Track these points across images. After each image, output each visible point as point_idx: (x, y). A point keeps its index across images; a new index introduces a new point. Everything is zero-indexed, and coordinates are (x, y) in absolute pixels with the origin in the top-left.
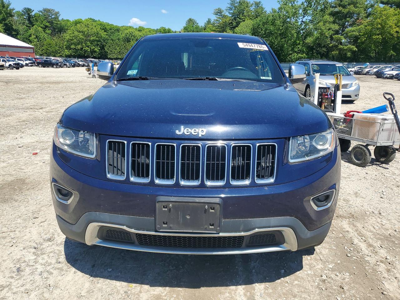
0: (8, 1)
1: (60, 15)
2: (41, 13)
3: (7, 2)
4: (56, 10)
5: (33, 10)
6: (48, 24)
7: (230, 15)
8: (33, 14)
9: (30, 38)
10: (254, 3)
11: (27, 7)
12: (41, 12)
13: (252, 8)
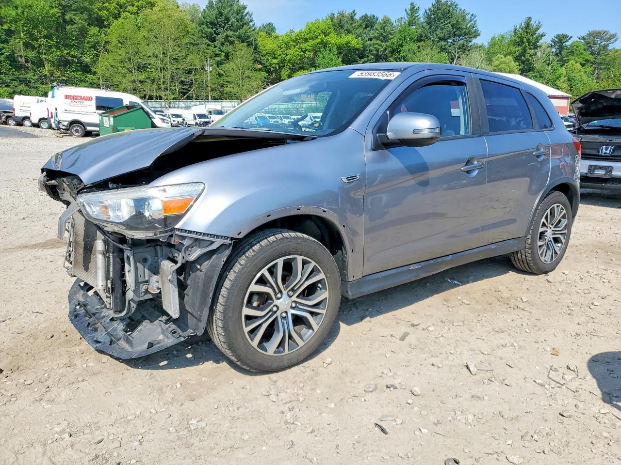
0: (537, 23)
1: (617, 39)
2: (582, 41)
3: (535, 25)
4: (612, 32)
5: (571, 37)
6: (591, 58)
8: (568, 43)
9: (558, 82)
11: (561, 33)
12: (584, 38)
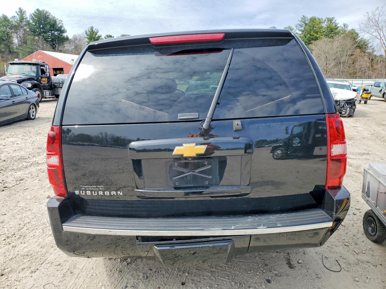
7: (300, 33)
10: (326, 19)
13: (324, 25)
